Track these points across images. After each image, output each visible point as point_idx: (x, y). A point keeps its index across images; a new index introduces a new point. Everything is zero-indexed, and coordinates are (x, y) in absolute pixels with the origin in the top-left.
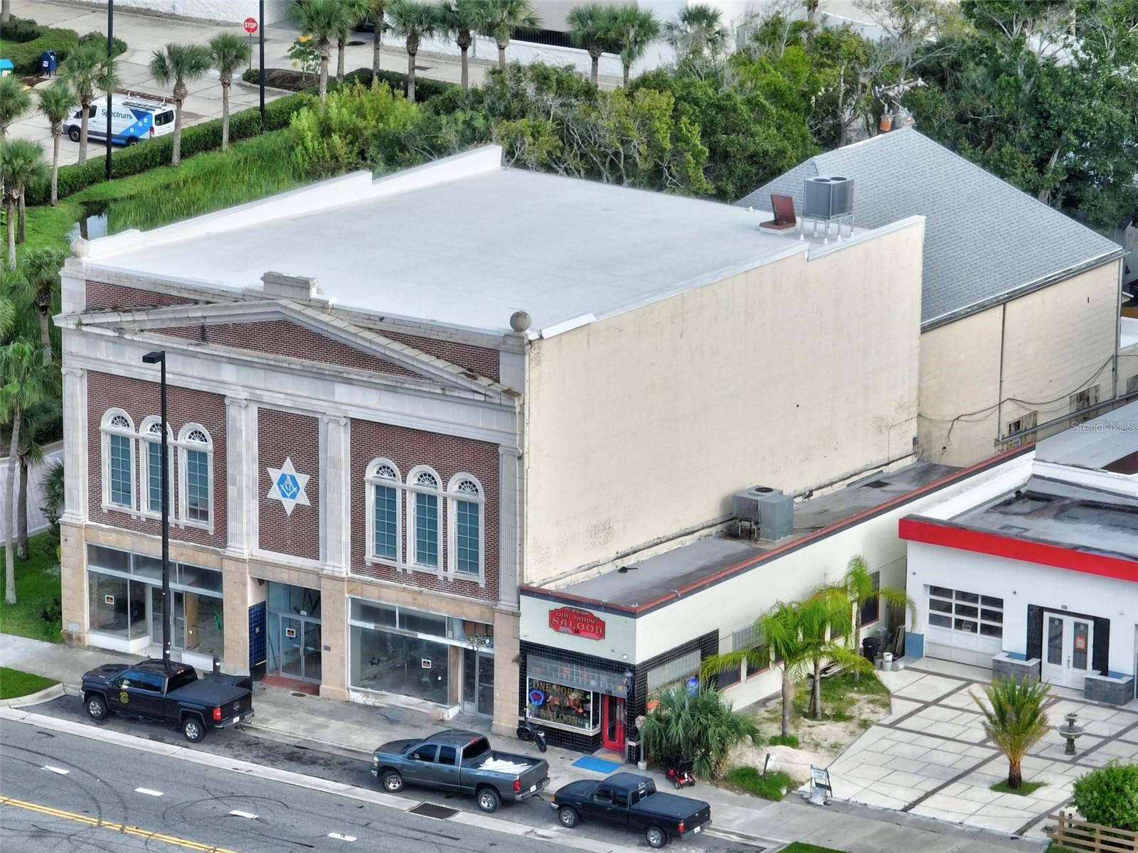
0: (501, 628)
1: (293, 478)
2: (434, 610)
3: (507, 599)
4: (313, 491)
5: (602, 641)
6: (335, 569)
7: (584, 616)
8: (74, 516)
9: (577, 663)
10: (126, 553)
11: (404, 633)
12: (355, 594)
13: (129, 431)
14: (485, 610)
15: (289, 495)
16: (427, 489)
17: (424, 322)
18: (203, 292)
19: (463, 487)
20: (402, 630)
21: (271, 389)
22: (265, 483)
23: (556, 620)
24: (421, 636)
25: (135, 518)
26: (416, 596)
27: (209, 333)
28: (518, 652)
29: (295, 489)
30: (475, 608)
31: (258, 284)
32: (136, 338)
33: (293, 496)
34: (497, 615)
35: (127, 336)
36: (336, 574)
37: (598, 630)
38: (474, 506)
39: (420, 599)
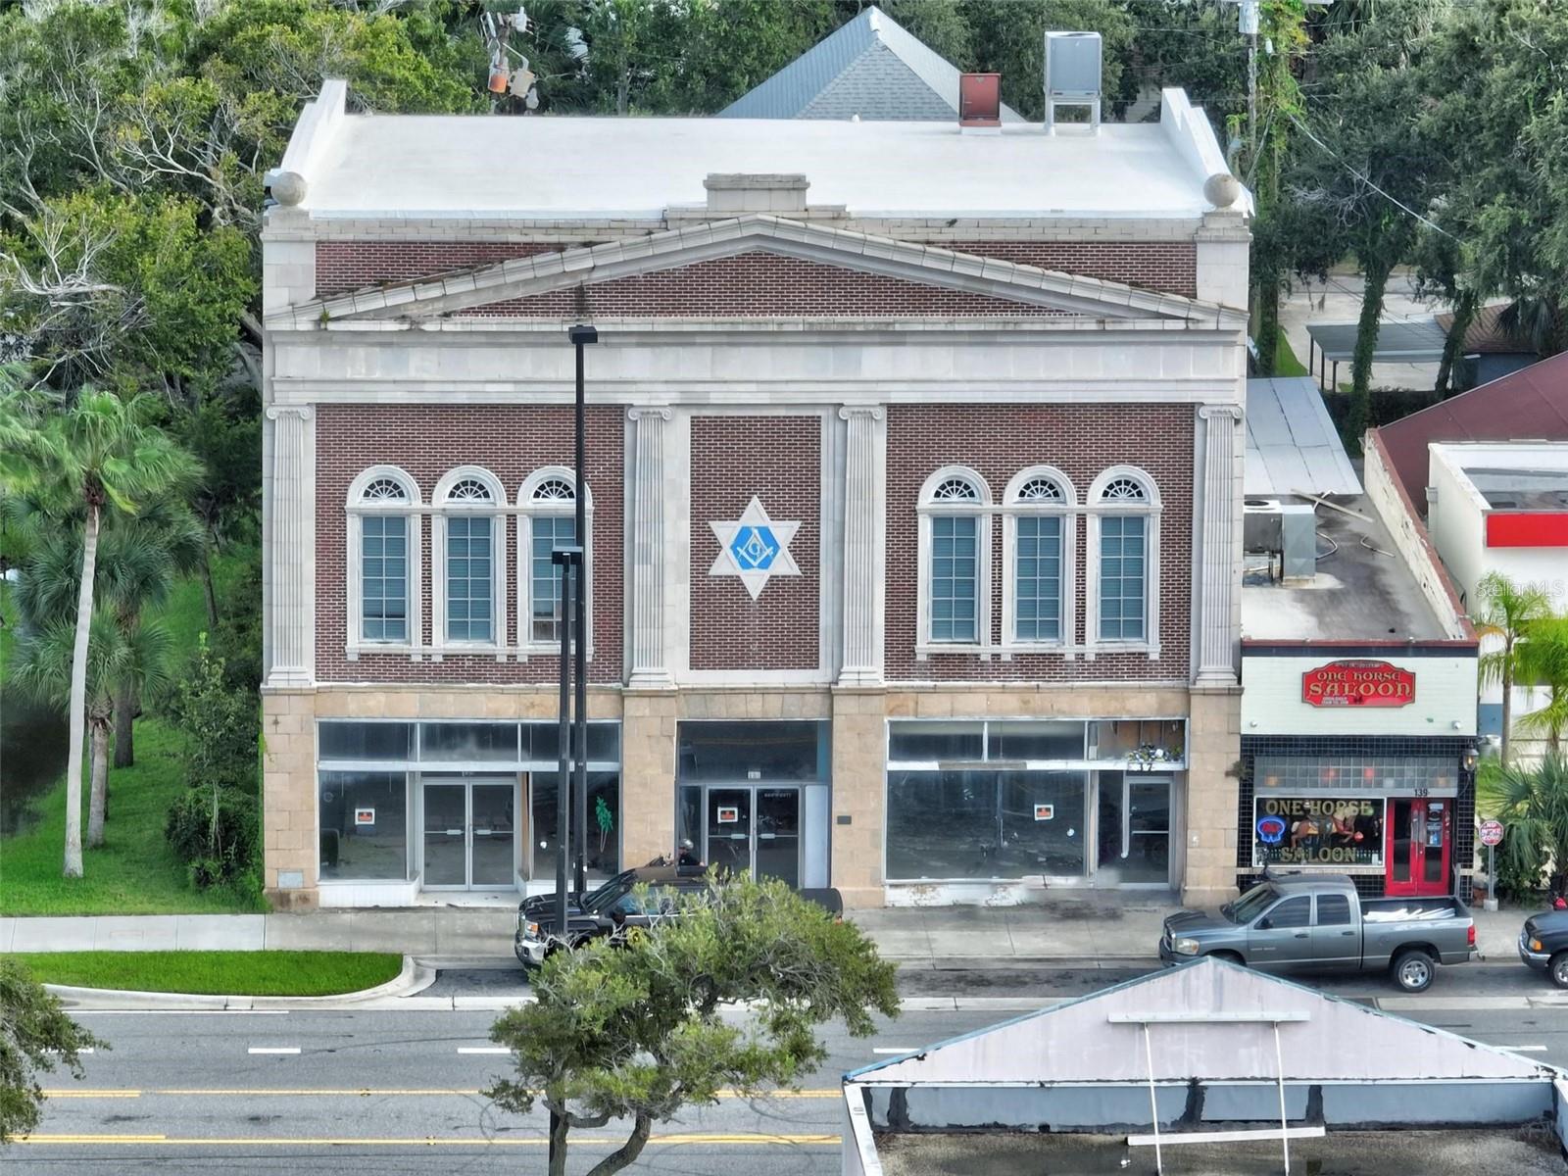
0: (1204, 724)
1: (765, 533)
2: (1063, 713)
3: (1212, 672)
4: (806, 550)
5: (1408, 708)
6: (862, 676)
7: (1373, 670)
8: (292, 676)
9: (1360, 754)
10: (406, 725)
11: (1001, 765)
12: (901, 715)
13: (412, 502)
14: (1169, 696)
15: (755, 564)
16: (1042, 505)
17: (1039, 216)
18: (573, 228)
19: (1112, 492)
20: (995, 761)
21: (727, 378)
22: (704, 548)
23: (1314, 689)
24: (1034, 765)
25: (420, 659)
26: (1027, 696)
27: (593, 299)
28: (1237, 757)
29: (769, 551)
30: (1148, 696)
31: (697, 197)
32: (446, 327)
33: (766, 564)
34: (1195, 700)
35: (428, 327)
36: (865, 685)
37: (1402, 689)
38: (1137, 522)
39: (1037, 700)
